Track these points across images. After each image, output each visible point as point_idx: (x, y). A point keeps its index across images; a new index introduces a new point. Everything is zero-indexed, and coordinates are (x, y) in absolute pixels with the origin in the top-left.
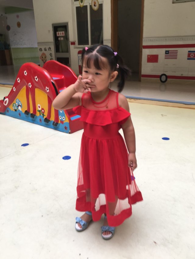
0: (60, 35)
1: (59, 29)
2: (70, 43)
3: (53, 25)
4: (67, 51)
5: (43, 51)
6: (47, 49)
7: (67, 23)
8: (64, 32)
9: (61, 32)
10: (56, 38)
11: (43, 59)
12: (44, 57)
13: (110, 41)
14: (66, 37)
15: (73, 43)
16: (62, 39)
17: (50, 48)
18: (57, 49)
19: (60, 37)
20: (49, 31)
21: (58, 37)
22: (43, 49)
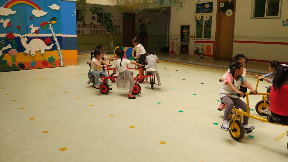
0: (184, 32)
1: (184, 28)
2: (190, 37)
3: (181, 25)
4: (188, 41)
5: (173, 40)
6: (175, 39)
7: (190, 25)
8: (187, 30)
9: (186, 30)
10: (182, 33)
11: (172, 45)
12: (173, 43)
13: (215, 37)
14: (188, 33)
15: (192, 37)
16: (186, 34)
17: (177, 39)
18: (182, 39)
19: (184, 33)
20: (178, 29)
21: (183, 33)
22: (173, 39)
